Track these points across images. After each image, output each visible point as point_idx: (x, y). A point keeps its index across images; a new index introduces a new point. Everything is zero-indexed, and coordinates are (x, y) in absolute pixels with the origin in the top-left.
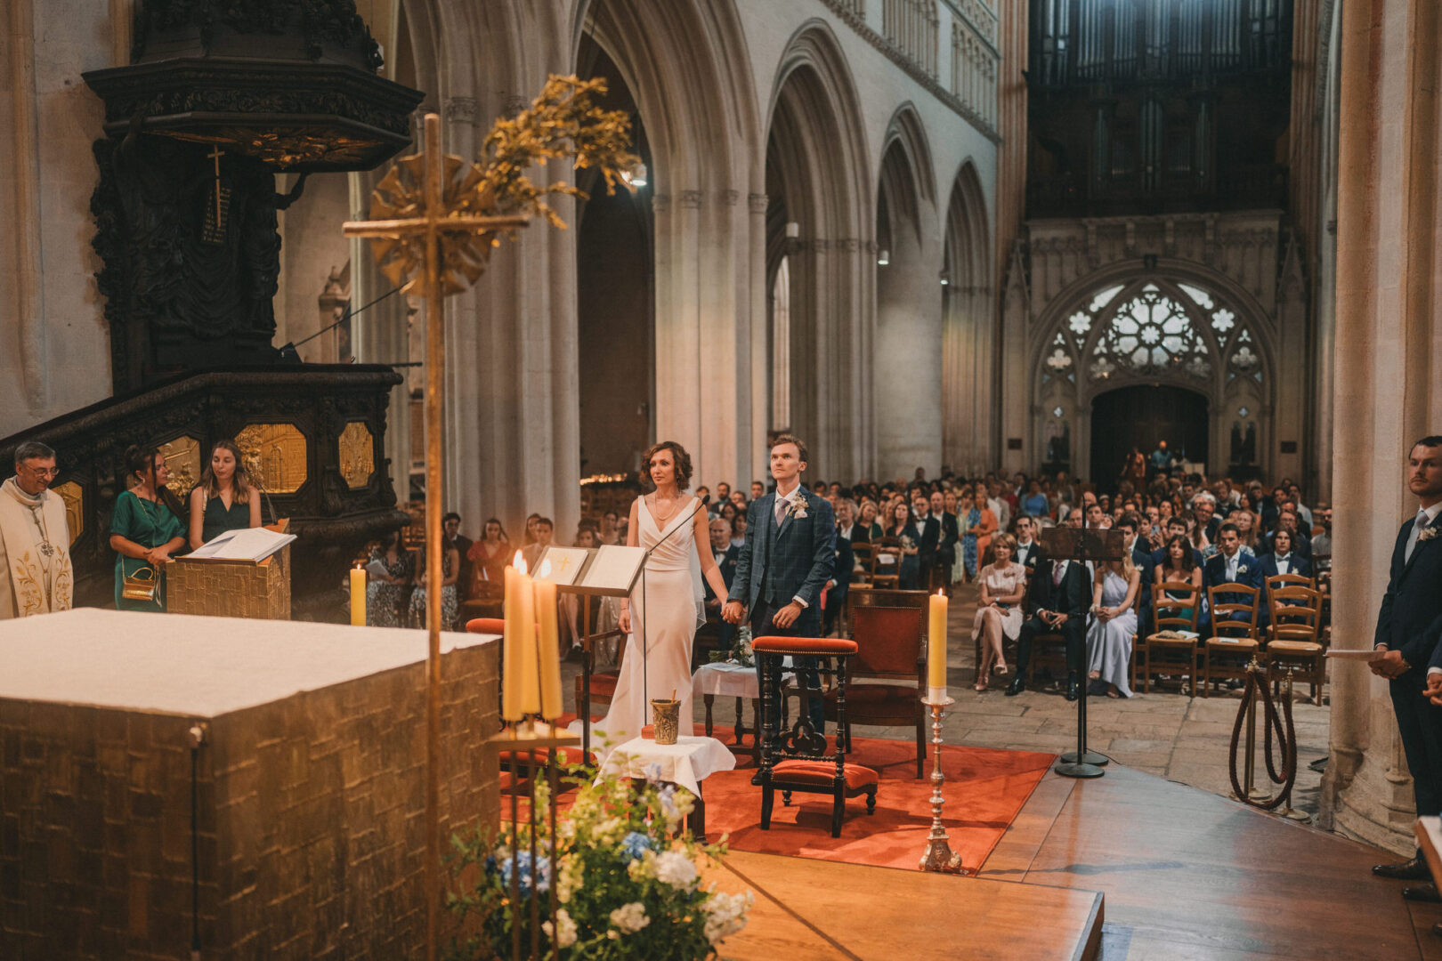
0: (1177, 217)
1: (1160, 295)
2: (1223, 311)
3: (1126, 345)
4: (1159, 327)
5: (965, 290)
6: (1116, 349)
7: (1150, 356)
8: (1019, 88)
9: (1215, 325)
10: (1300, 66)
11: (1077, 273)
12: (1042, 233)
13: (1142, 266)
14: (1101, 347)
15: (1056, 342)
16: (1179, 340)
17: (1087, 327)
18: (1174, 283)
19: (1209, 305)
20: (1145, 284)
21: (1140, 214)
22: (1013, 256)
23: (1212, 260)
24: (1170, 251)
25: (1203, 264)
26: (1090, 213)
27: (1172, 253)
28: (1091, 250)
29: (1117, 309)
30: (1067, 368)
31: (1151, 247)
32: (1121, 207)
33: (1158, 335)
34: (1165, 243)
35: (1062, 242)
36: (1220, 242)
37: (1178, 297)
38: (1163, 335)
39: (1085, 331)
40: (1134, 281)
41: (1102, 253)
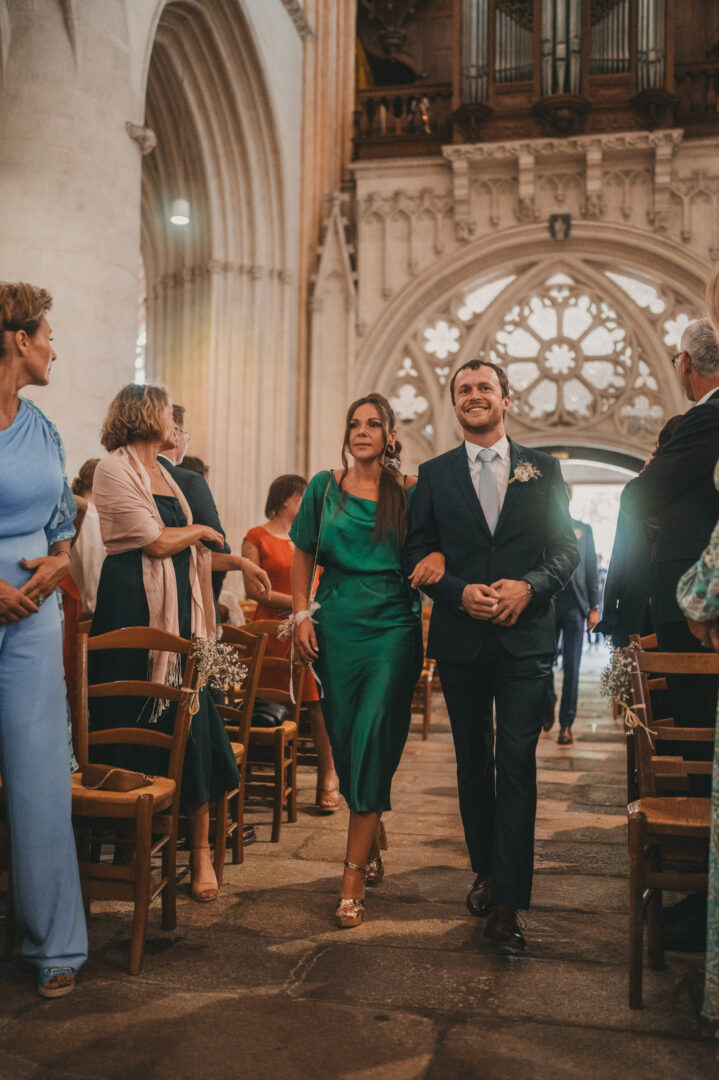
0: (607, 138)
1: (575, 291)
2: (683, 318)
3: (520, 376)
4: (574, 346)
5: (241, 269)
7: (560, 394)
9: (669, 340)
11: (438, 252)
13: (546, 235)
15: (402, 373)
16: (609, 367)
17: (455, 347)
18: (600, 266)
19: (658, 306)
20: (551, 271)
21: (544, 135)
22: (328, 223)
23: (664, 219)
24: (594, 206)
25: (650, 228)
26: (457, 136)
27: (597, 211)
28: (460, 209)
29: (504, 315)
30: (420, 416)
31: (559, 201)
32: (511, 124)
33: (573, 359)
34: (585, 191)
35: (411, 198)
36: (679, 190)
37: (606, 294)
38: (581, 359)
39: (450, 354)
40: (532, 265)
41: (478, 212)
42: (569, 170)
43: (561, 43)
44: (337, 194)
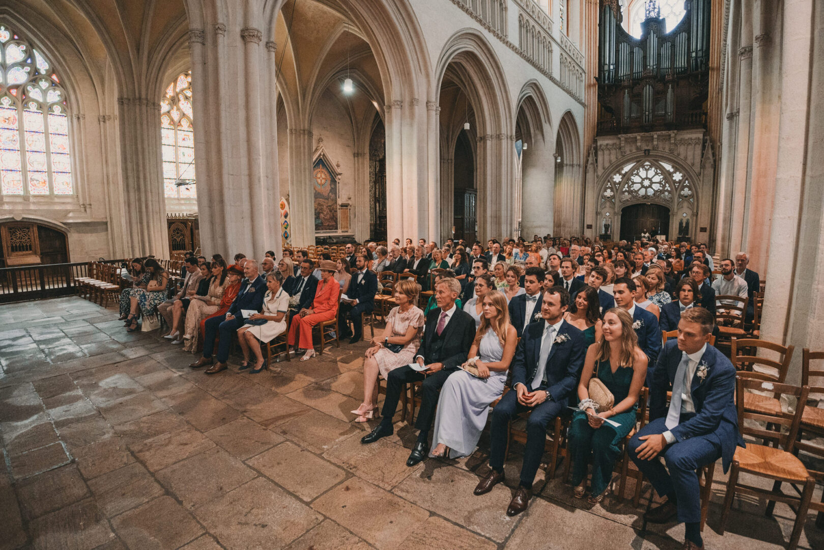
0: (659, 133)
1: (651, 167)
2: (678, 173)
3: (636, 187)
6: (632, 189)
7: (646, 191)
8: (594, 85)
9: (674, 178)
10: (713, 69)
11: (617, 158)
12: (603, 142)
13: (643, 154)
14: (626, 188)
15: (607, 186)
16: (658, 185)
17: (620, 180)
18: (657, 161)
19: (672, 170)
20: (645, 162)
21: (642, 132)
22: (590, 151)
23: (673, 151)
25: (670, 153)
26: (622, 132)
27: (656, 148)
28: (622, 148)
29: (633, 172)
30: (612, 196)
31: (648, 146)
32: (635, 130)
33: (650, 183)
34: (653, 144)
35: (610, 145)
36: (677, 143)
37: (659, 167)
38: (652, 183)
39: (619, 182)
40: (640, 161)
41: (627, 149)
42: (649, 139)
43: (647, 111)
44: (592, 144)
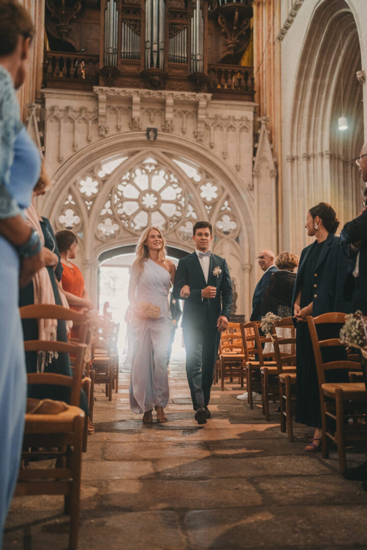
0: (176, 93)
1: (158, 167)
2: (209, 185)
3: (129, 208)
4: (157, 194)
6: (120, 212)
9: (203, 195)
11: (89, 141)
12: (56, 100)
13: (145, 138)
14: (107, 209)
15: (67, 203)
16: (174, 206)
17: (96, 191)
18: (170, 156)
19: (198, 178)
20: (146, 156)
21: (145, 87)
22: (29, 119)
23: (202, 137)
24: (169, 126)
25: (195, 140)
26: (101, 82)
27: (170, 128)
28: (100, 119)
29: (122, 177)
30: (77, 225)
31: (152, 122)
32: (130, 80)
33: (156, 201)
34: (165, 118)
35: (75, 111)
36: (209, 123)
37: (173, 170)
38: (160, 201)
39: (93, 194)
40: (138, 152)
41: (110, 122)
42: (158, 107)
43: (155, 44)
44: (34, 104)
